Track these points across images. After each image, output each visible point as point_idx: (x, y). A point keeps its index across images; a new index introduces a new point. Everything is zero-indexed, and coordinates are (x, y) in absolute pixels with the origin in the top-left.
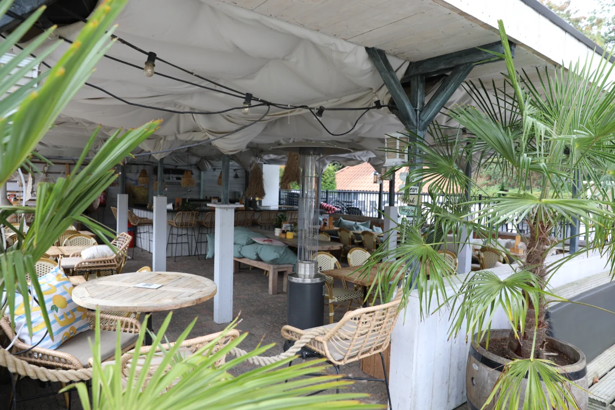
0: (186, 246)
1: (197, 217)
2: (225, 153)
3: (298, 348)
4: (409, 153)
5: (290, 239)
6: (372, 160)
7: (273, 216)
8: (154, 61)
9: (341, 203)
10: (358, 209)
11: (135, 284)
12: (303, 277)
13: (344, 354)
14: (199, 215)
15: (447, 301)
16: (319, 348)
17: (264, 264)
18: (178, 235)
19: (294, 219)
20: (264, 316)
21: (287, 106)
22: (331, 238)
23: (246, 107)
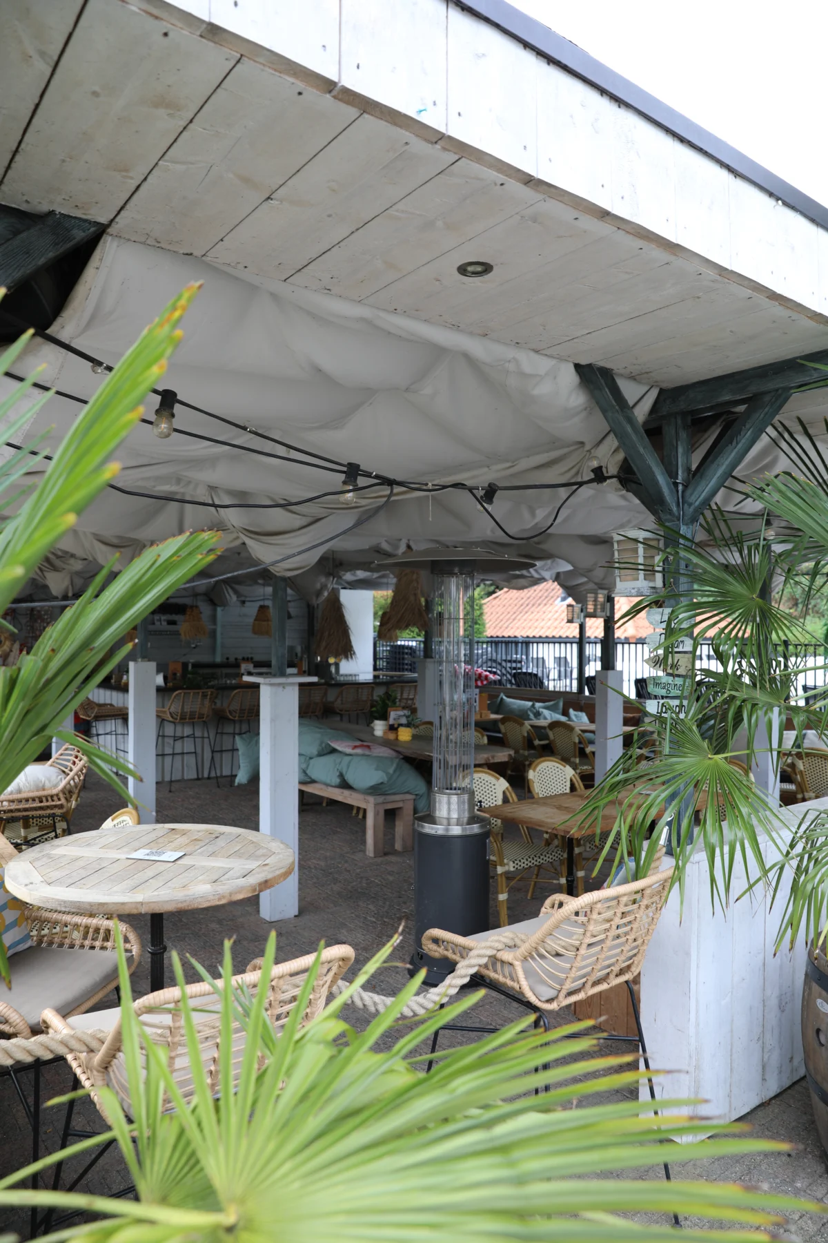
0: (190, 760)
1: (213, 701)
2: (277, 574)
3: (465, 976)
4: (663, 572)
5: (405, 742)
6: (562, 576)
7: (364, 695)
8: (172, 408)
9: (500, 664)
10: (536, 675)
11: (129, 853)
12: (445, 822)
13: (558, 987)
14: (216, 697)
15: (766, 872)
16: (504, 976)
17: (355, 795)
18: (176, 739)
19: (407, 699)
20: (361, 903)
21: (427, 484)
22: (489, 737)
23: (349, 491)
